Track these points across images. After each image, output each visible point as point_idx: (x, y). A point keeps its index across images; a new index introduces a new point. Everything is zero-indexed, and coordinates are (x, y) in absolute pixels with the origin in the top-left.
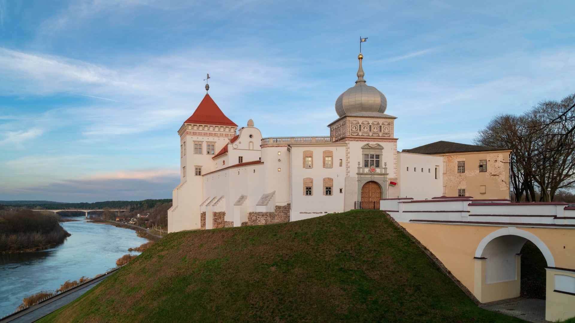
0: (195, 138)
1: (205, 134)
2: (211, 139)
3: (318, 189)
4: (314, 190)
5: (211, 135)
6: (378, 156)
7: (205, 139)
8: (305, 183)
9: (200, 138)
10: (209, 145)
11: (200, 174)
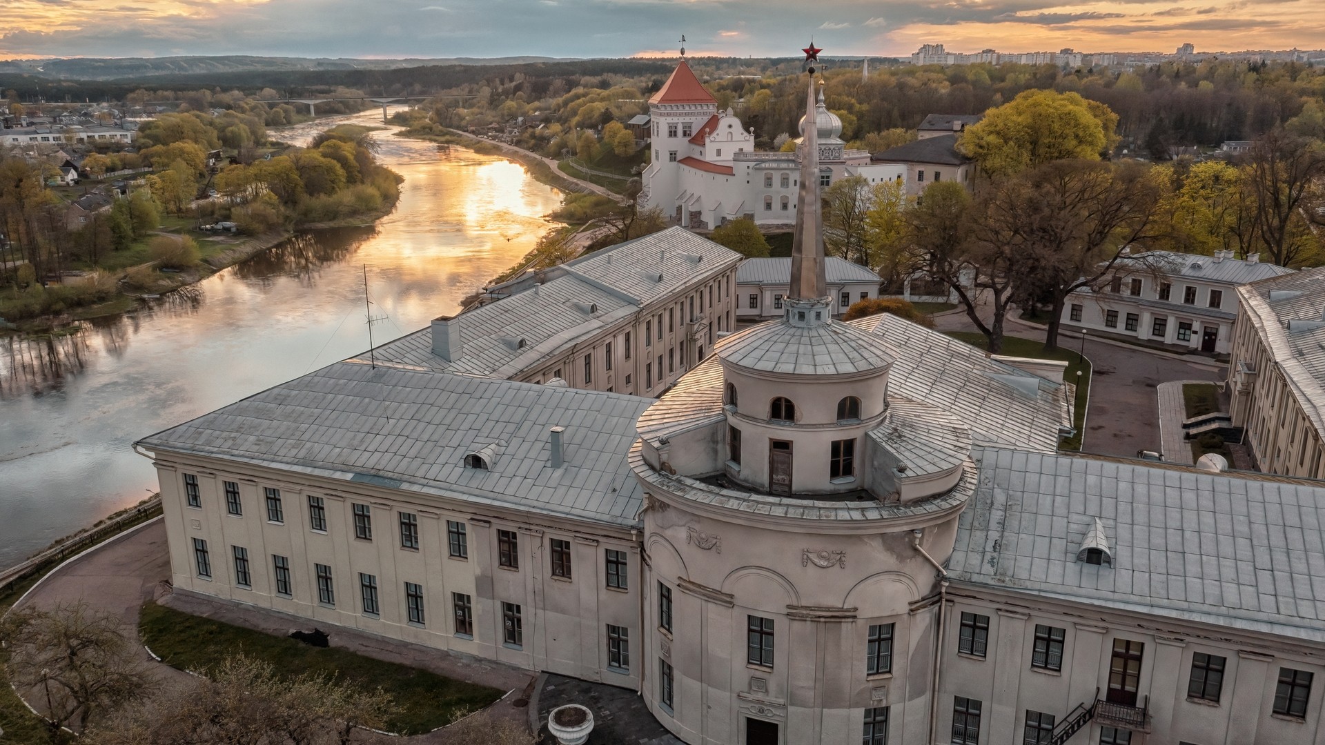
0: (669, 120)
1: (680, 115)
2: (687, 119)
3: (776, 205)
4: (773, 206)
5: (687, 114)
6: (828, 177)
7: (681, 120)
8: (765, 200)
9: (675, 120)
10: (685, 127)
11: (675, 160)
